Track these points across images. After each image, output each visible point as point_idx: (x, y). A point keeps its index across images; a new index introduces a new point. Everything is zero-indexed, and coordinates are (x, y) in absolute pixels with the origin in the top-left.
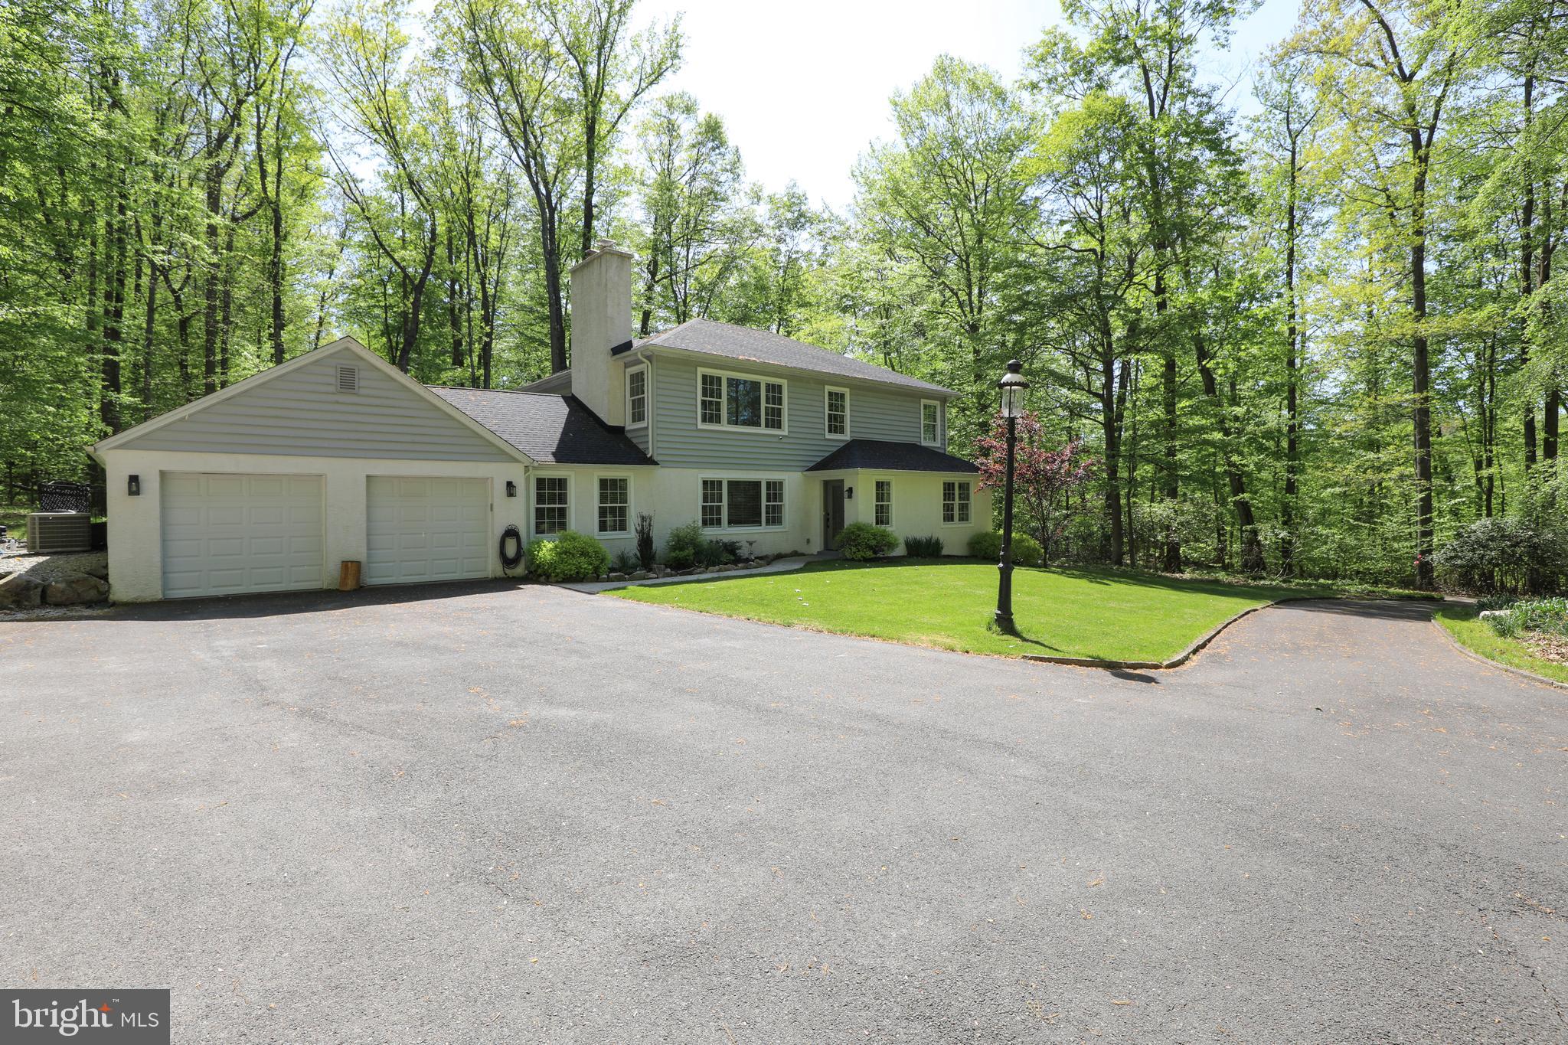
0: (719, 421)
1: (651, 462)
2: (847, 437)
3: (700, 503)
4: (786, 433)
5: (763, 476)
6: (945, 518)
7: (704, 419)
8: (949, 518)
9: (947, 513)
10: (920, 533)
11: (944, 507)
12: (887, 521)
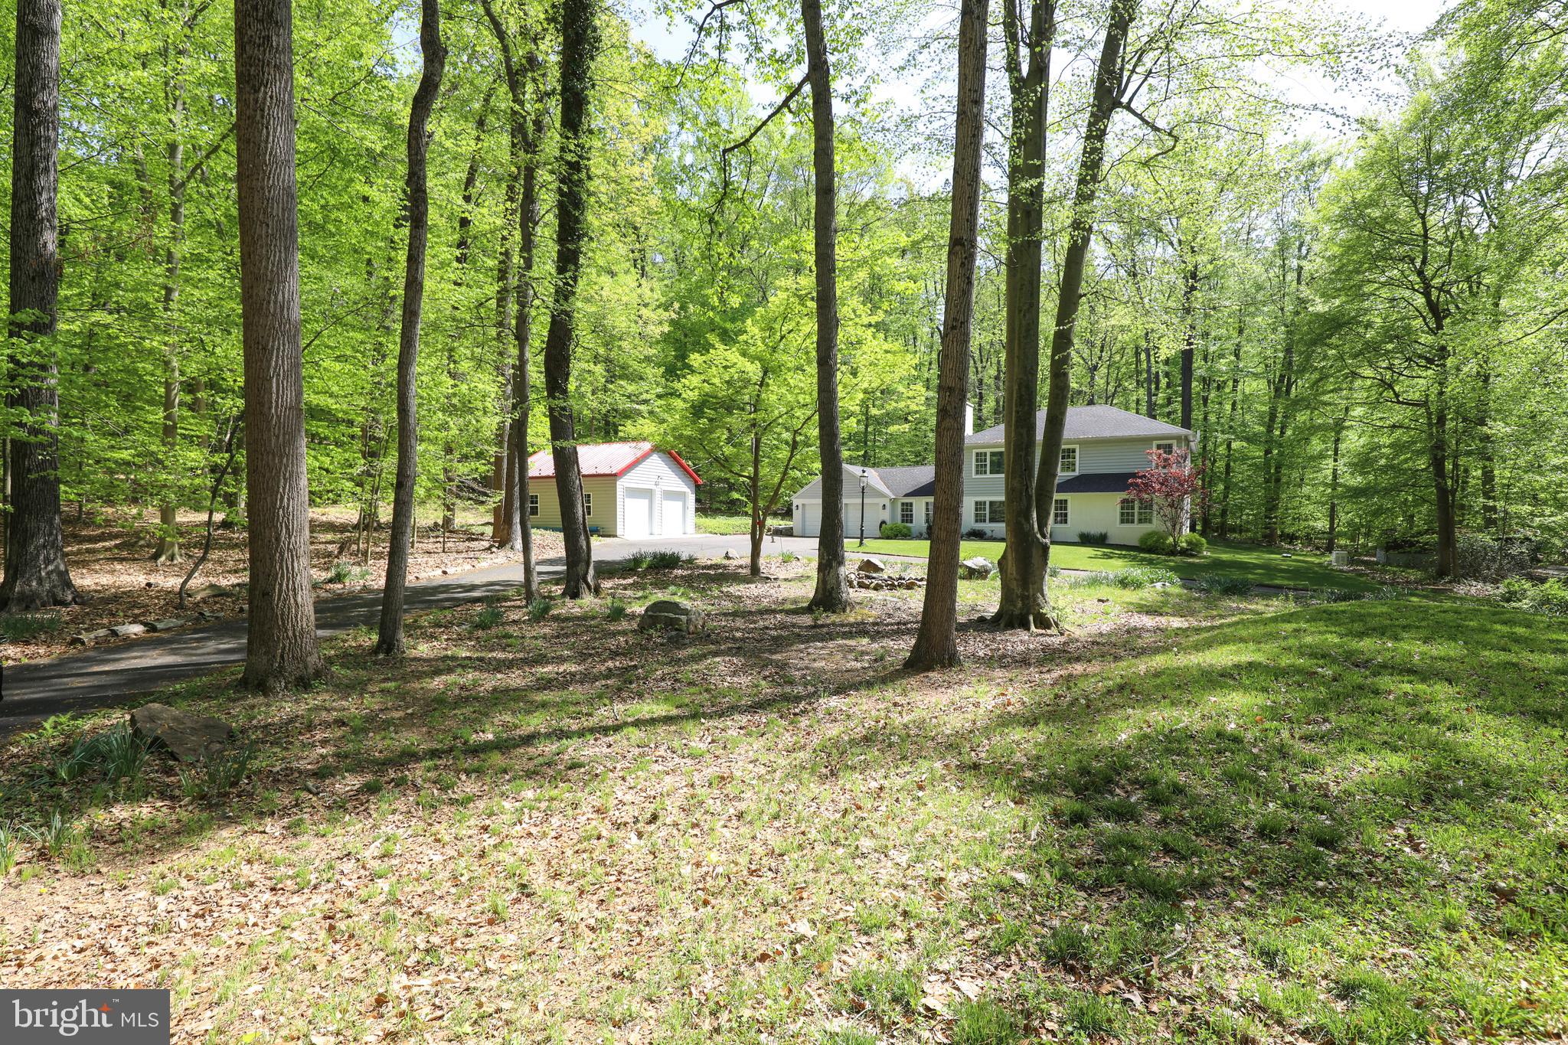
0: (985, 472)
2: (1077, 473)
3: (973, 511)
6: (1122, 521)
7: (977, 473)
8: (1128, 522)
9: (1126, 518)
10: (1095, 530)
11: (1122, 514)
12: (1066, 522)
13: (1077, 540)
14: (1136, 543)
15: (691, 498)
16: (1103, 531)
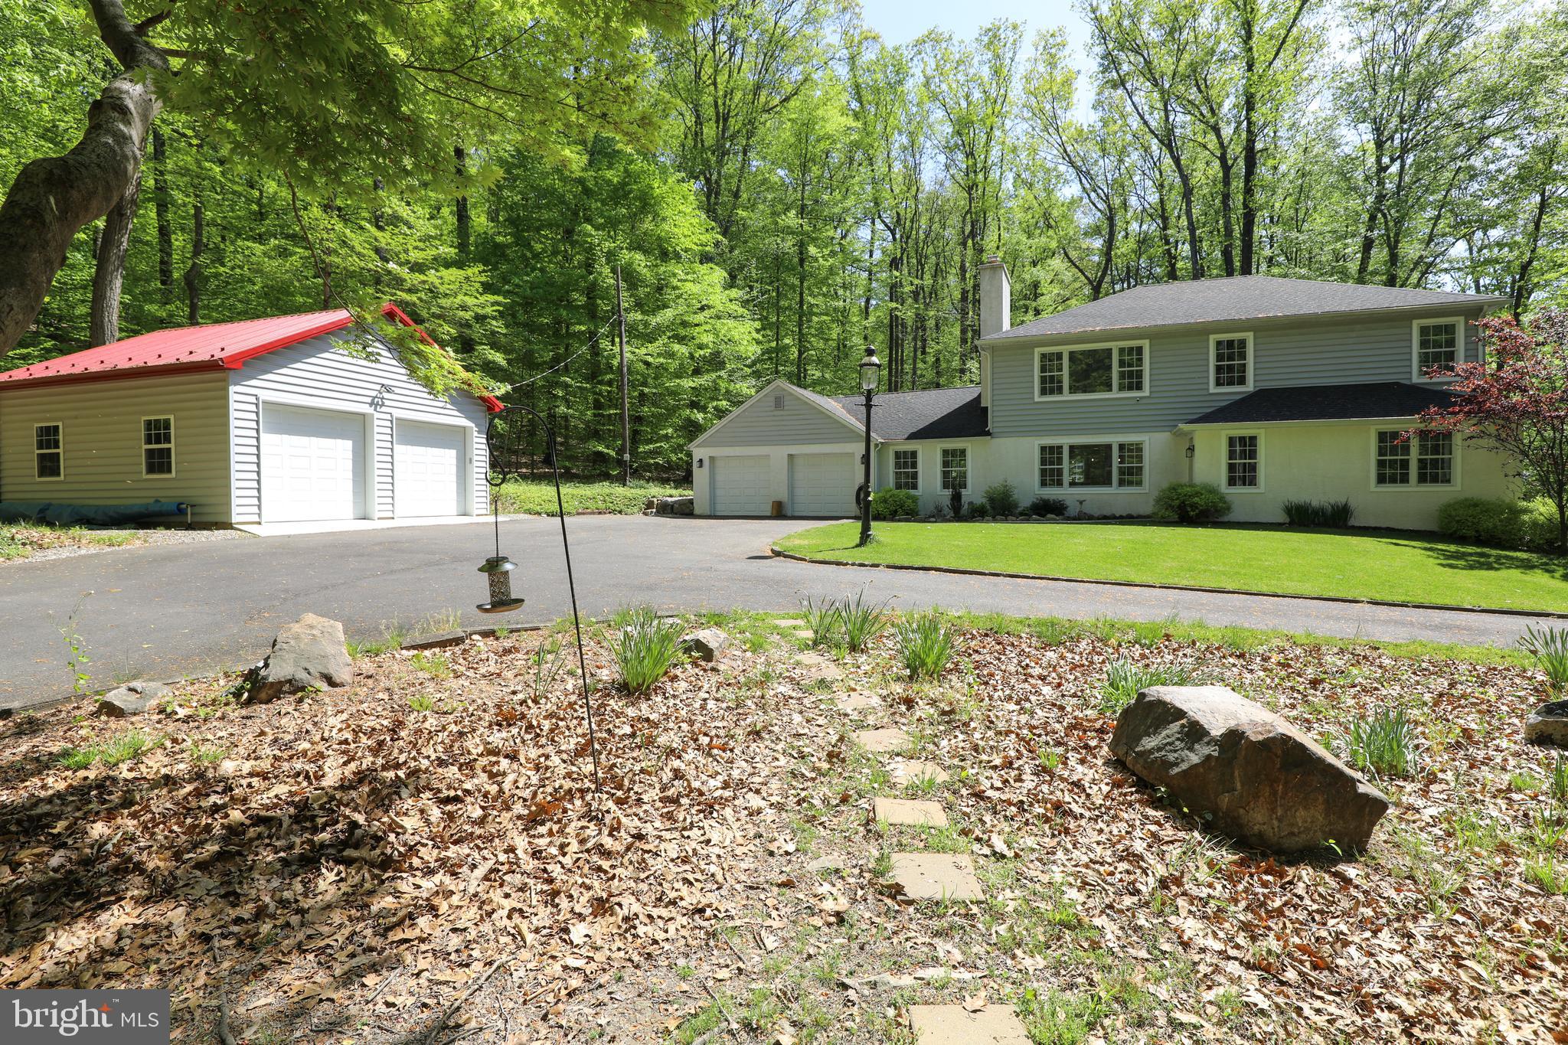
0: (1060, 390)
1: (988, 434)
2: (1250, 387)
3: (1037, 466)
4: (1147, 394)
5: (1114, 439)
6: (1381, 479)
7: (1043, 392)
8: (1393, 480)
9: (1391, 471)
10: (1319, 496)
11: (1381, 464)
12: (1252, 482)
13: (1282, 518)
14: (1432, 526)
15: (479, 448)
16: (1341, 500)
